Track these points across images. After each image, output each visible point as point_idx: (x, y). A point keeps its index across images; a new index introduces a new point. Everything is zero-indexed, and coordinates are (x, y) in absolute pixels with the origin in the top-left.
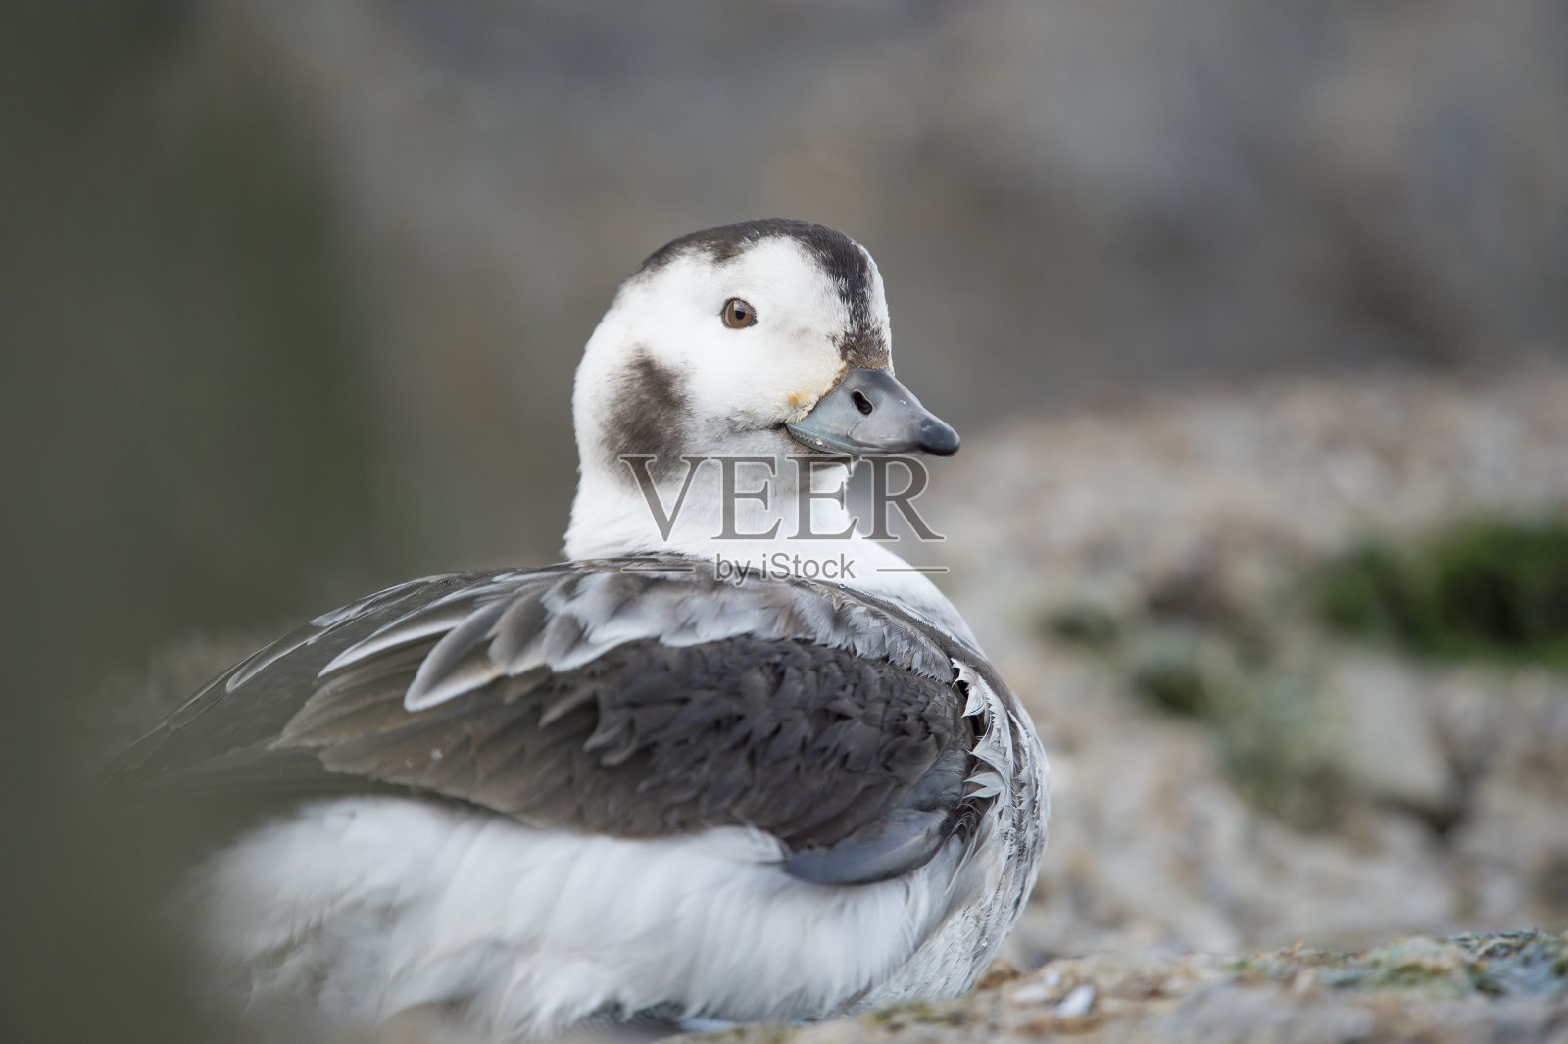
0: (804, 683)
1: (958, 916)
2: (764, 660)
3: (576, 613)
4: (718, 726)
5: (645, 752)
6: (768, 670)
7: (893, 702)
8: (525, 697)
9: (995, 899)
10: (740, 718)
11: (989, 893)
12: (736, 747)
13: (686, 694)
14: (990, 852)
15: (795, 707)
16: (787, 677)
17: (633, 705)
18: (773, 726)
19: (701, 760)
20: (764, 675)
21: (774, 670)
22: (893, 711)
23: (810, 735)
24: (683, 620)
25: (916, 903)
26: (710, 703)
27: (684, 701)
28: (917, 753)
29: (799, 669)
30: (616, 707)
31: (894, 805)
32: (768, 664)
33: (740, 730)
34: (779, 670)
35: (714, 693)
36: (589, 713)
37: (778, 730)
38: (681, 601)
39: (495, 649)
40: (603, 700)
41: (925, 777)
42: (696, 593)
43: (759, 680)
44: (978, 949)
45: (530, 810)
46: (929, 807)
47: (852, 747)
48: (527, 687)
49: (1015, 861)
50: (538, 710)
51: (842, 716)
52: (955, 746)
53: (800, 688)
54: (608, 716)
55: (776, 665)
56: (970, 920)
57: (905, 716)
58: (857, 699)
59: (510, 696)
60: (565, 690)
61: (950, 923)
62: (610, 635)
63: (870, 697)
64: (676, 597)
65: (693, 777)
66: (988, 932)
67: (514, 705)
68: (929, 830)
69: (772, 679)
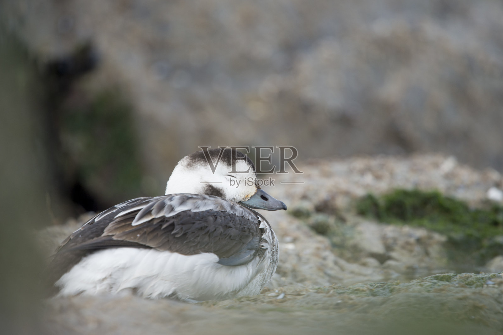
0: (221, 220)
1: (259, 275)
2: (212, 214)
3: (172, 204)
4: (201, 229)
5: (185, 234)
6: (213, 217)
7: (242, 225)
8: (158, 223)
9: (267, 271)
10: (207, 227)
11: (266, 270)
12: (206, 233)
13: (194, 222)
14: (266, 261)
15: (219, 225)
16: (218, 218)
17: (182, 224)
18: (214, 229)
19: (198, 236)
20: (212, 218)
21: (215, 217)
22: (242, 227)
23: (223, 231)
24: (196, 206)
25: (249, 271)
26: (200, 223)
27: (194, 223)
28: (247, 237)
29: (220, 216)
30: (179, 225)
31: (242, 248)
32: (213, 215)
33: (207, 230)
34: (216, 217)
35: (200, 222)
36: (172, 226)
37: (215, 230)
38: (196, 202)
39: (153, 212)
40: (176, 223)
41: (250, 242)
42: (199, 200)
43: (211, 218)
44: (263, 283)
45: (159, 247)
46: (251, 249)
47: (232, 234)
48: (159, 221)
49: (272, 264)
50: (161, 226)
51: (230, 227)
52: (256, 236)
53: (221, 221)
54: (177, 227)
55: (215, 216)
56: (261, 276)
57: (245, 228)
58: (233, 223)
59: (155, 222)
60: (167, 221)
61: (257, 277)
62: (179, 209)
63: (236, 223)
64: (195, 201)
65: (196, 240)
66: (265, 279)
67: (156, 224)
68: (251, 255)
69: (214, 219)
